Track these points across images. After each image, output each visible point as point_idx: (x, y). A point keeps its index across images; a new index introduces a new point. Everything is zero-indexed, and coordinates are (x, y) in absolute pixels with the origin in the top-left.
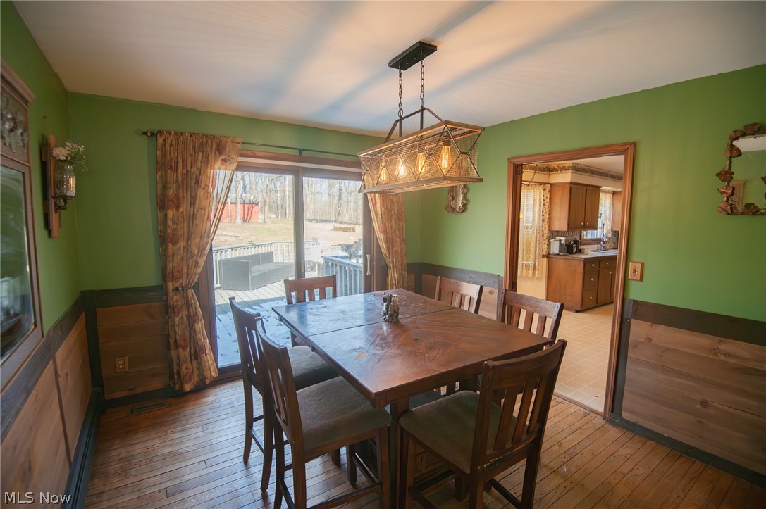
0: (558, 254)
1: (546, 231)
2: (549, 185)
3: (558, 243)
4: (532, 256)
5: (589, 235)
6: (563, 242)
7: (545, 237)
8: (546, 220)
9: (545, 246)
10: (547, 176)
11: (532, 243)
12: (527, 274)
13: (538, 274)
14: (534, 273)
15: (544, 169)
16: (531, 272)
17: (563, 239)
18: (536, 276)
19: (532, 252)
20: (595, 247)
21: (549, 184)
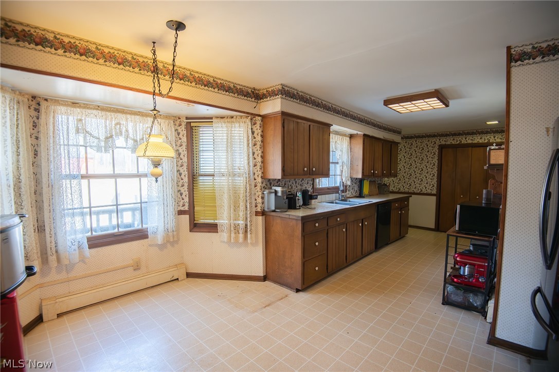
0: (274, 211)
1: (259, 180)
2: (260, 118)
3: (273, 195)
4: (241, 214)
5: (323, 183)
6: (280, 194)
7: (258, 188)
8: (259, 164)
9: (259, 200)
10: (255, 104)
11: (241, 197)
12: (236, 238)
13: (251, 238)
14: (246, 237)
15: (248, 93)
16: (241, 236)
17: (279, 189)
18: (249, 241)
19: (242, 208)
20: (333, 197)
21: (259, 116)
